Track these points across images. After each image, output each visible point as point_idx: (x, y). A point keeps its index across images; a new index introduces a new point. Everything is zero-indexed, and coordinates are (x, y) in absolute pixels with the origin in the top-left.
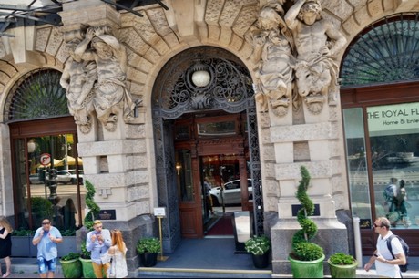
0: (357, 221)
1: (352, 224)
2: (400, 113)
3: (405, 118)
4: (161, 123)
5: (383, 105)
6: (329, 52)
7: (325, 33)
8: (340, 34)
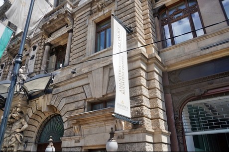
6: (18, 130)
7: (21, 123)
8: (26, 123)
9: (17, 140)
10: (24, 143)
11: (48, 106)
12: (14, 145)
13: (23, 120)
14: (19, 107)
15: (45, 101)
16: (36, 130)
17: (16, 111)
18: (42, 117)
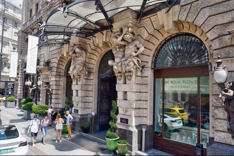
0: (144, 130)
1: (142, 131)
2: (178, 82)
3: (180, 85)
4: (100, 79)
5: (173, 78)
6: (134, 54)
7: (136, 46)
8: (142, 46)
9: (135, 64)
10: (141, 68)
11: (174, 22)
12: (132, 69)
13: (137, 43)
14: (131, 27)
15: (168, 16)
16: (152, 54)
17: (128, 31)
18: (159, 39)
